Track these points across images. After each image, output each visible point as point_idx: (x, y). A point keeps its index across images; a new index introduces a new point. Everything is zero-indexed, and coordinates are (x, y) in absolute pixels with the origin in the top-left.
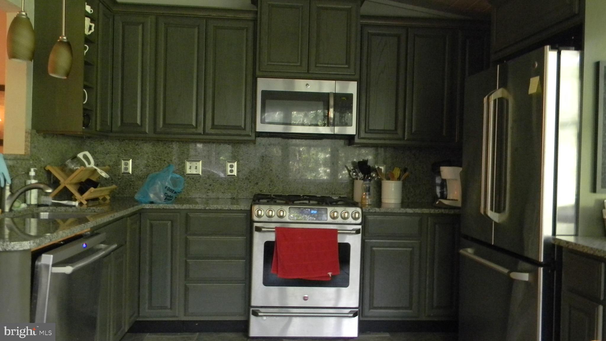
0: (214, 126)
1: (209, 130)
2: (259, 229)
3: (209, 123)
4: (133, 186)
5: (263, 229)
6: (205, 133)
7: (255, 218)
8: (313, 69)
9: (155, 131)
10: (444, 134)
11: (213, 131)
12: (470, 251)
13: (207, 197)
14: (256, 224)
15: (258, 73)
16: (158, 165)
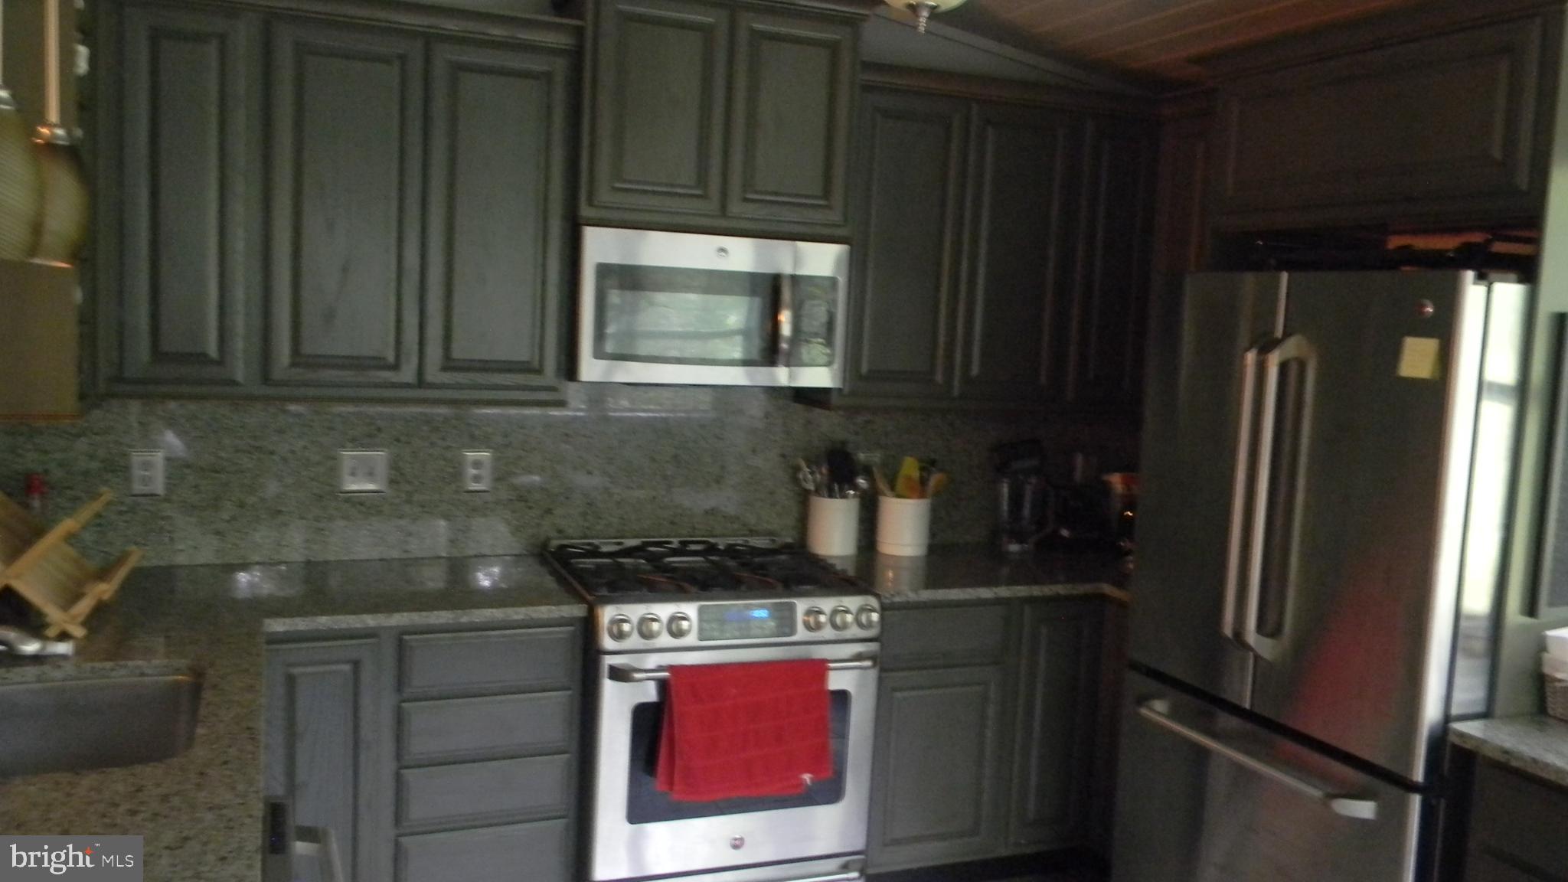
0: (449, 364)
1: (433, 374)
2: (620, 674)
3: (434, 352)
4: (169, 532)
5: (637, 676)
6: (421, 383)
7: (608, 643)
8: (736, 208)
9: (266, 379)
10: (1043, 380)
11: (447, 378)
12: (1160, 706)
13: (404, 556)
14: (609, 661)
15: (585, 211)
16: (250, 466)
